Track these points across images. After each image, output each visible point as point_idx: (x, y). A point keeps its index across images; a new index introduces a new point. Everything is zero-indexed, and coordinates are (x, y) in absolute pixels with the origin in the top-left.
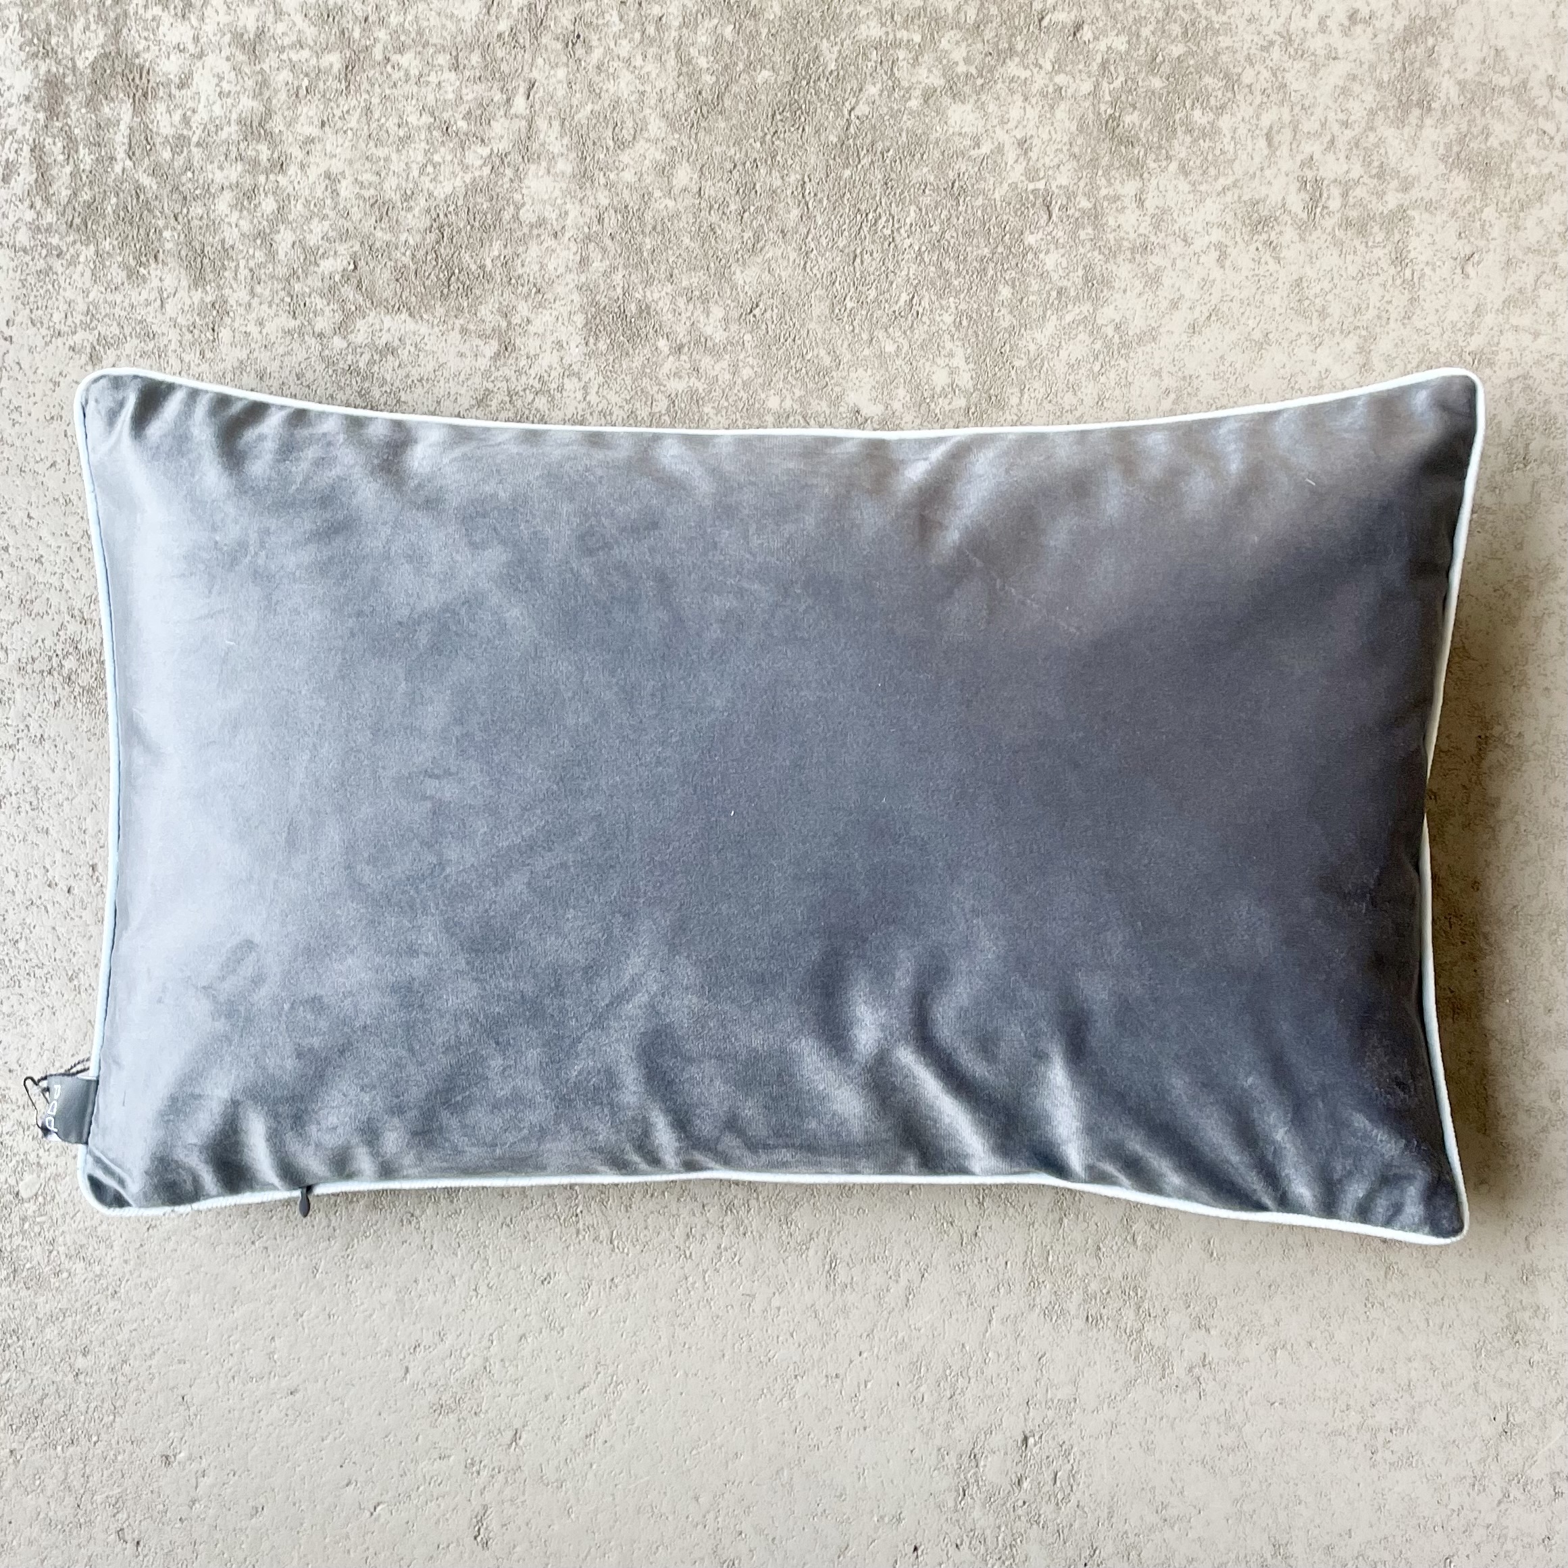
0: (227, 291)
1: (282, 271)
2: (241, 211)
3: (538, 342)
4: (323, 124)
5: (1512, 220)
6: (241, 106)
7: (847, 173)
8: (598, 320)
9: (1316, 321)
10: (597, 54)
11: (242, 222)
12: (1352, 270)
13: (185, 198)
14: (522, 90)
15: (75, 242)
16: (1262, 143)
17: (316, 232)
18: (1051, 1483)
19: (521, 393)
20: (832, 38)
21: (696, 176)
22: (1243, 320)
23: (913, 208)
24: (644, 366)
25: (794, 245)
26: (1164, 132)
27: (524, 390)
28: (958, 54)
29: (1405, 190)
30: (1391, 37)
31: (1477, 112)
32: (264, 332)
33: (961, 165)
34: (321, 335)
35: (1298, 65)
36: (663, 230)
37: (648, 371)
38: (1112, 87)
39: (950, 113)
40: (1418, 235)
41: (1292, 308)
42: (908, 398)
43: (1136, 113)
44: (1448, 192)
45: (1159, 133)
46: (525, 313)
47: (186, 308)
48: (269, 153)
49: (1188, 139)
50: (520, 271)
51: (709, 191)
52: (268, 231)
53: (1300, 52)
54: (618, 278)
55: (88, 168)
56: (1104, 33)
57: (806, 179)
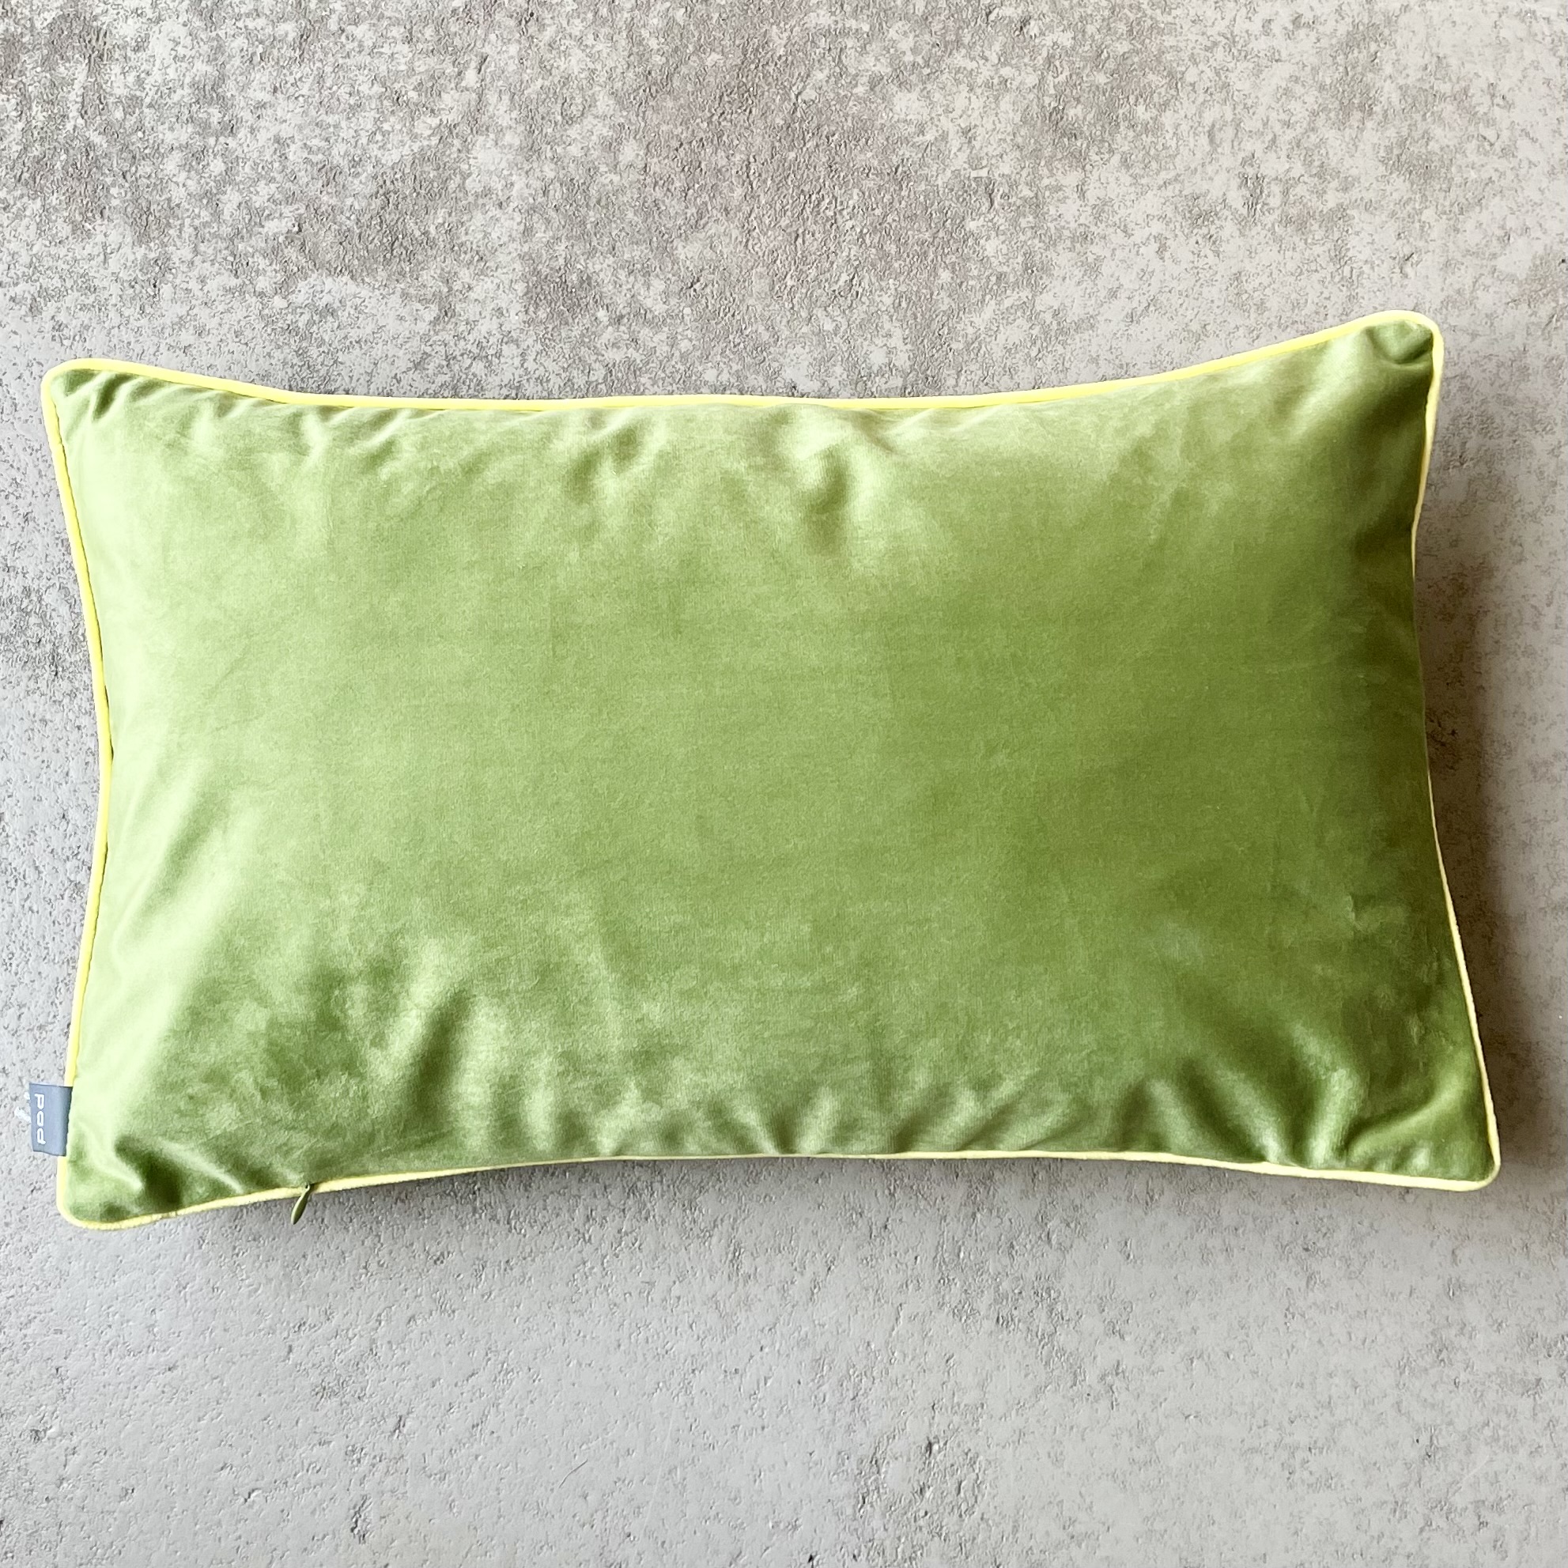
0: (171, 249)
1: (225, 230)
2: (189, 171)
3: (478, 308)
4: (275, 90)
5: (1452, 222)
6: (194, 70)
7: (792, 155)
8: (539, 290)
9: (1253, 316)
10: (549, 32)
11: (189, 182)
12: (1291, 266)
13: (134, 157)
14: (473, 64)
15: (22, 196)
16: (1204, 140)
17: (263, 194)
18: (954, 1493)
19: (459, 358)
20: (782, 25)
21: (642, 153)
22: (1181, 311)
23: (856, 191)
24: (583, 335)
25: (737, 223)
26: (1107, 126)
27: (462, 355)
28: (906, 44)
29: (1345, 190)
30: (1334, 41)
31: (1418, 117)
32: (206, 289)
33: (905, 151)
34: (262, 294)
35: (1242, 65)
36: (607, 204)
37: (587, 340)
38: (1056, 80)
39: (895, 100)
40: (1357, 233)
41: (1231, 302)
42: (845, 376)
43: (1080, 107)
44: (1388, 193)
45: (1103, 126)
46: (467, 280)
47: (129, 264)
48: (221, 115)
49: (1131, 134)
50: (464, 239)
51: (655, 167)
52: (214, 191)
53: (1243, 54)
54: (561, 248)
55: (40, 125)
56: (1050, 28)
57: (752, 160)
